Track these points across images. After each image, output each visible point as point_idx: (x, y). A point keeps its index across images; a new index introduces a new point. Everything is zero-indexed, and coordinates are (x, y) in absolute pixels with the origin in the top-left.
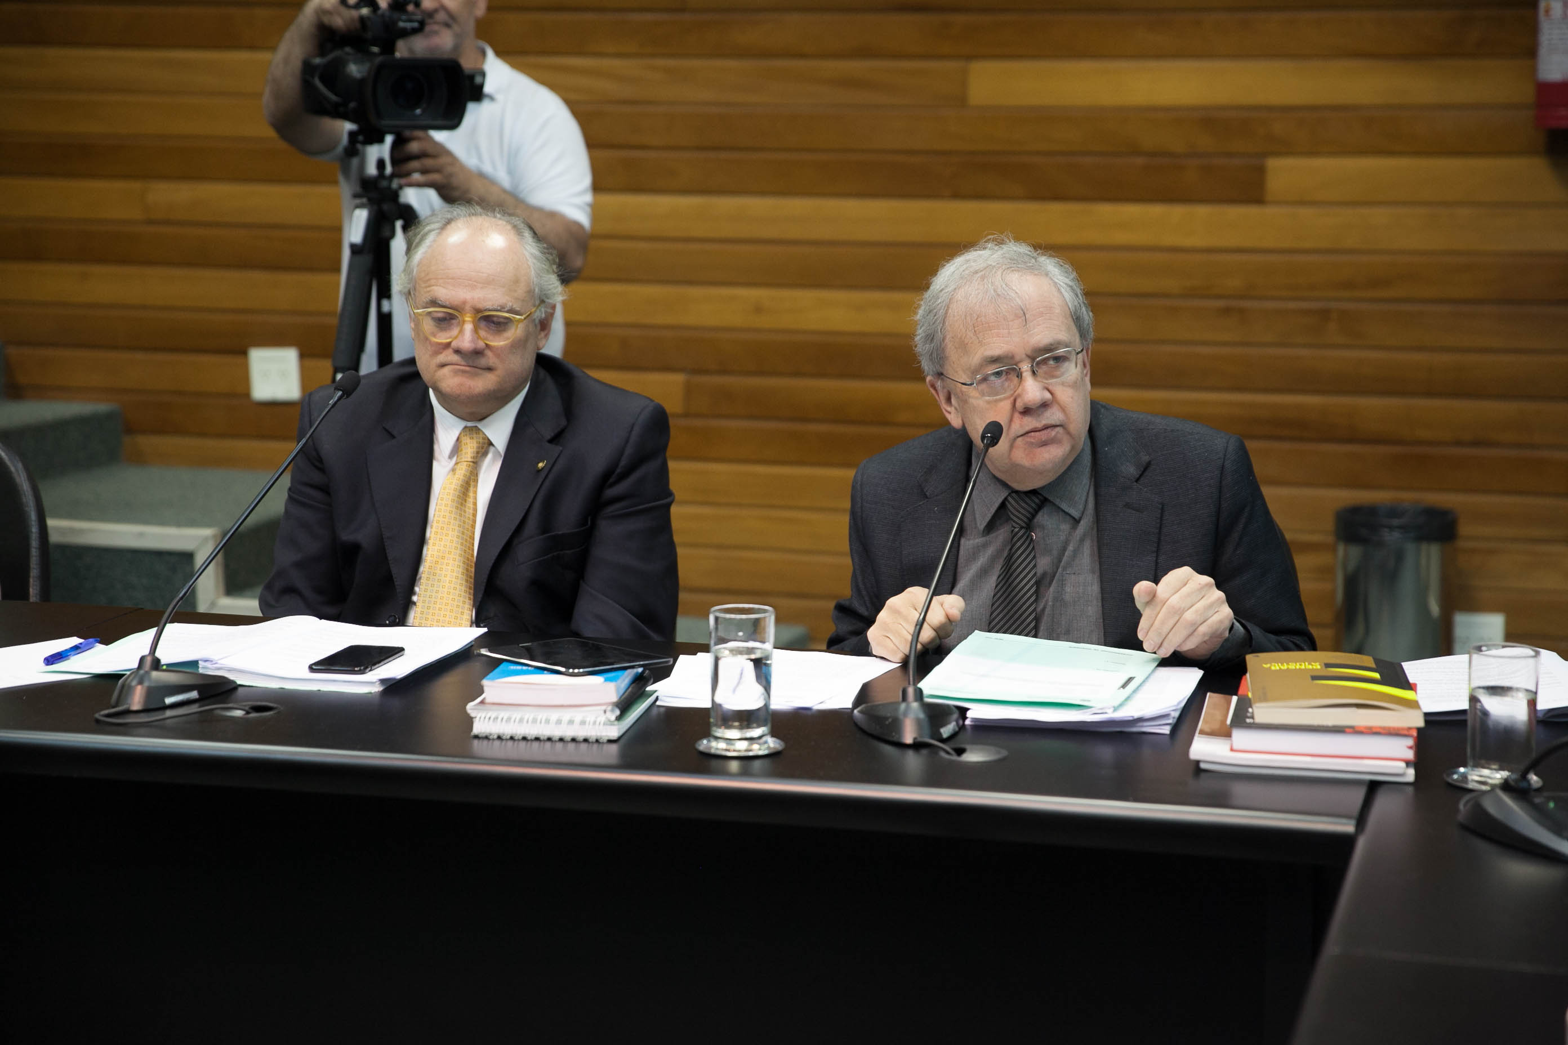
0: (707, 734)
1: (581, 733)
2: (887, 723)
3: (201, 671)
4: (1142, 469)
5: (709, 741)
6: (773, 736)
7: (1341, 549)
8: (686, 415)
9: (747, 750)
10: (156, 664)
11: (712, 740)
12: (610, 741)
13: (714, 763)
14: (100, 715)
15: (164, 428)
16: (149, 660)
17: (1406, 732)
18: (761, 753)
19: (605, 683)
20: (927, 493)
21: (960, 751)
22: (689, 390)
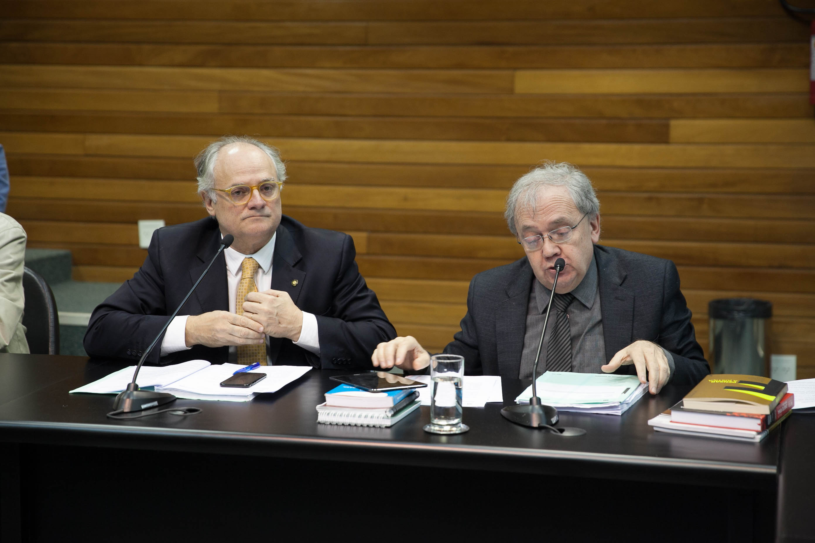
0: (429, 422)
1: (372, 422)
2: (523, 416)
3: (156, 391)
4: (623, 279)
5: (430, 426)
6: (463, 423)
7: (712, 322)
8: (368, 254)
9: (450, 431)
10: (136, 387)
11: (432, 425)
12: (387, 427)
13: (433, 437)
14: (109, 415)
15: (94, 262)
16: (132, 386)
17: (757, 417)
18: (457, 432)
19: (389, 397)
20: (509, 295)
21: (562, 431)
22: (369, 241)
